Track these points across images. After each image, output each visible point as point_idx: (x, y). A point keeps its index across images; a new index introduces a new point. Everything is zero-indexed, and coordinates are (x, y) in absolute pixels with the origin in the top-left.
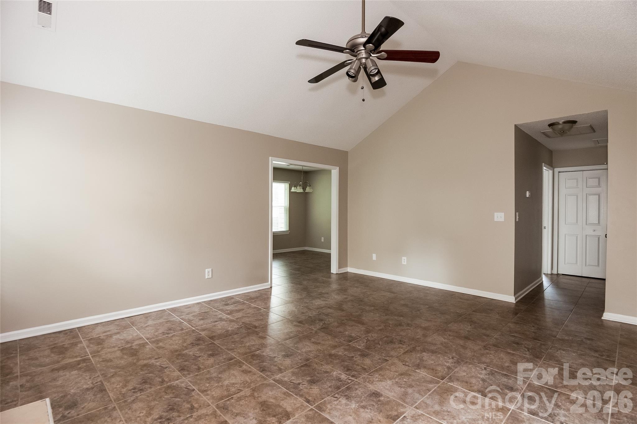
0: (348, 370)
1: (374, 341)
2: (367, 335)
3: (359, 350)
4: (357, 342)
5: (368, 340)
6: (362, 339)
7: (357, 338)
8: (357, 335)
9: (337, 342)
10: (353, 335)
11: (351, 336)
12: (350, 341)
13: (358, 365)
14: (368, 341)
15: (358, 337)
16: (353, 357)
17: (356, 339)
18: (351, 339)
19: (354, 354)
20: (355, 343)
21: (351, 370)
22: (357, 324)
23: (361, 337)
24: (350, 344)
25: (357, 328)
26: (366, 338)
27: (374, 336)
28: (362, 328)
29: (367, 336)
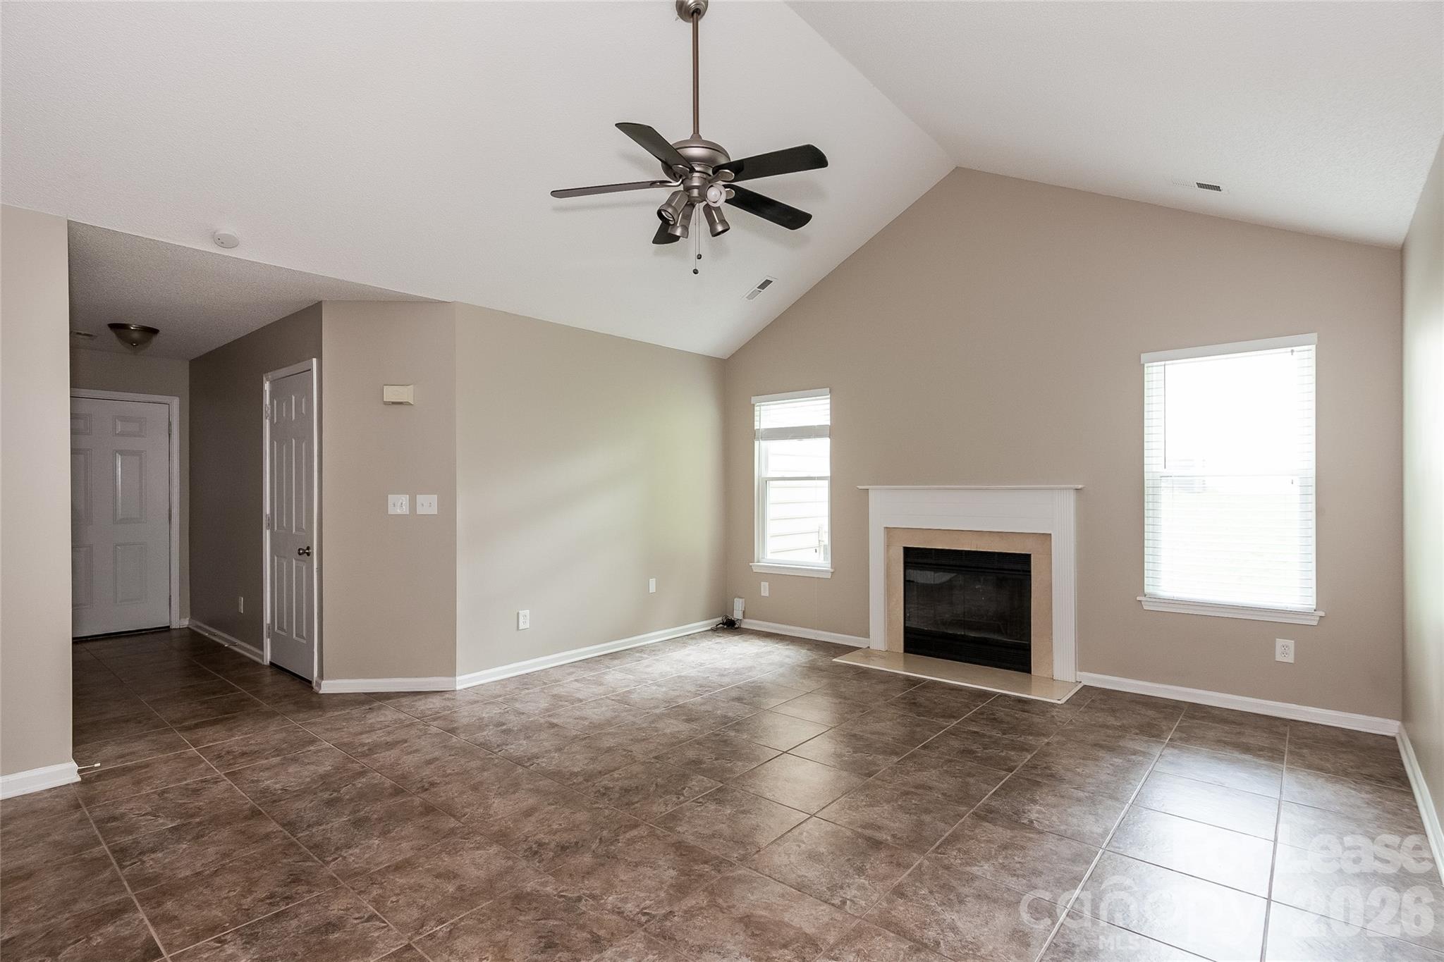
0: (725, 741)
1: (666, 792)
2: (677, 807)
3: (703, 772)
4: (706, 789)
5: (679, 794)
6: (693, 797)
7: (704, 798)
8: (702, 807)
9: (750, 786)
10: (712, 807)
11: (720, 802)
12: (719, 790)
13: (708, 748)
14: (679, 791)
15: (701, 800)
16: (716, 759)
17: (706, 795)
18: (719, 796)
19: (714, 764)
20: (708, 785)
21: (721, 741)
22: (698, 843)
23: (693, 801)
24: (722, 785)
25: (700, 829)
26: (682, 798)
27: (659, 808)
28: (685, 829)
29: (678, 805)
